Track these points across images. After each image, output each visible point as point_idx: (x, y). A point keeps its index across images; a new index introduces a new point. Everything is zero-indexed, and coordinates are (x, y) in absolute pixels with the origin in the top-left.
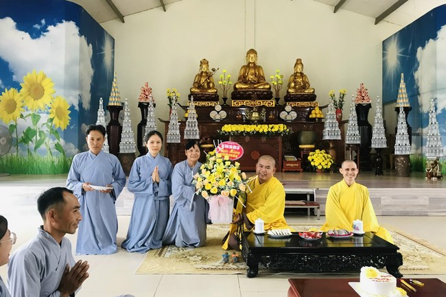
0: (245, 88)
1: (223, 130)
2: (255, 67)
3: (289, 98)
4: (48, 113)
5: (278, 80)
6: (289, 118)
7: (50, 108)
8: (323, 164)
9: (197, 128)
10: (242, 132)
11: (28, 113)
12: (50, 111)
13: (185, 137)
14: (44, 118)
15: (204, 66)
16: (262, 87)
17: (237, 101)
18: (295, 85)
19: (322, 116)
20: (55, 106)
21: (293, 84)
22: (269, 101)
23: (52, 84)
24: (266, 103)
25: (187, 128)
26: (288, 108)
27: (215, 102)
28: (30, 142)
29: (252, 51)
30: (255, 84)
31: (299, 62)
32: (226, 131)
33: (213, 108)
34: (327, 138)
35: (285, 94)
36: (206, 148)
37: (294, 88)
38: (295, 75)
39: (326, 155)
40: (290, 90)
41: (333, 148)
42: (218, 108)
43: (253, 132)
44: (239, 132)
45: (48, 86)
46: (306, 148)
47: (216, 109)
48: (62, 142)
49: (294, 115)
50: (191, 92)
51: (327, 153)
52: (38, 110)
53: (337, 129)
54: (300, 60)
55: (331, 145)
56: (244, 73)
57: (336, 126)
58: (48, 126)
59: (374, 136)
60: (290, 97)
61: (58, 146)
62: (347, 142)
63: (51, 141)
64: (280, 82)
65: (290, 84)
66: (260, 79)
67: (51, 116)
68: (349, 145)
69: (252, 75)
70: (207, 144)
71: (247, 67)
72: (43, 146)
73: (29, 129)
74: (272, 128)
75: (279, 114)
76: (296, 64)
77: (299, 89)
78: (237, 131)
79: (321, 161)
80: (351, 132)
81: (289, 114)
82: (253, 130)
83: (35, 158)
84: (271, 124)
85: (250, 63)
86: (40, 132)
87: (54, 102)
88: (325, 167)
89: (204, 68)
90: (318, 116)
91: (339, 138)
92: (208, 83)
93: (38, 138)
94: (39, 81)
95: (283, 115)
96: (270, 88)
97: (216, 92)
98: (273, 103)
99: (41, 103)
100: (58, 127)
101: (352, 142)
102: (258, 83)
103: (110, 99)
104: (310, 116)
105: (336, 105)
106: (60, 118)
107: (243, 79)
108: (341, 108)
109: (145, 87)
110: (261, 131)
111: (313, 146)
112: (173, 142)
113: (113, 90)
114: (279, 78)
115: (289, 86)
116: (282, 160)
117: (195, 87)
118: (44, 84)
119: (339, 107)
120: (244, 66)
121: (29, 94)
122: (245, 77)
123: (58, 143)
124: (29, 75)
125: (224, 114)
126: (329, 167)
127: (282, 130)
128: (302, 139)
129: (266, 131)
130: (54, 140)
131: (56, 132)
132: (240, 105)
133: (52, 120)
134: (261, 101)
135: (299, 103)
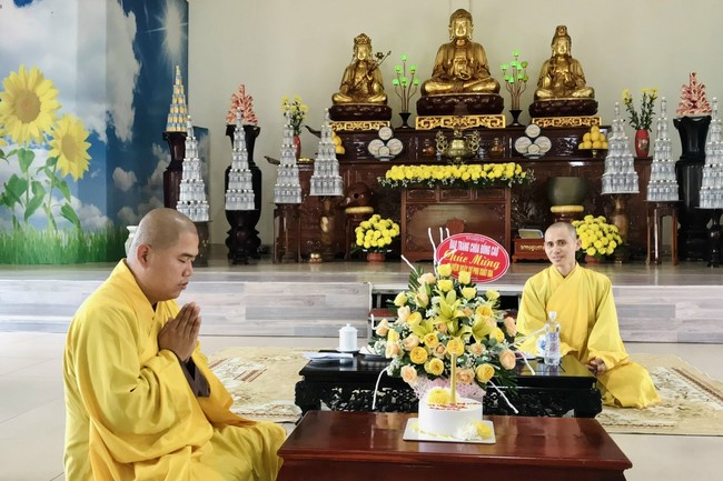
0: (444, 92)
1: (387, 176)
2: (468, 45)
3: (538, 110)
4: (48, 148)
5: (515, 72)
6: (534, 150)
7: (51, 138)
8: (598, 245)
9: (336, 174)
10: (426, 181)
11: (12, 148)
12: (51, 143)
13: (313, 193)
14: (41, 158)
15: (361, 49)
16: (480, 88)
17: (427, 118)
18: (553, 83)
19: (605, 146)
20: (61, 132)
21: (547, 81)
22: (493, 117)
23: (54, 92)
24: (488, 121)
25: (316, 174)
26: (533, 130)
27: (381, 123)
28: (17, 203)
29: (462, 14)
30: (465, 82)
31: (561, 33)
32: (394, 178)
33: (374, 135)
34: (608, 190)
35: (532, 101)
36: (358, 214)
37: (551, 87)
38: (554, 60)
39: (605, 226)
40: (540, 94)
41: (621, 212)
42: (386, 133)
43: (448, 180)
44: (420, 180)
45: (47, 96)
46: (565, 213)
47: (380, 134)
48: (75, 202)
49: (545, 144)
50: (335, 102)
51: (609, 222)
52: (29, 143)
53: (631, 171)
54: (565, 28)
55: (618, 206)
56: (445, 61)
57: (627, 166)
58: (48, 173)
59: (706, 183)
60: (539, 107)
61: (67, 211)
62: (650, 198)
63: (54, 202)
64: (520, 76)
65: (541, 80)
66: (479, 71)
67: (53, 153)
68: (653, 204)
69: (461, 63)
70: (358, 205)
71: (452, 47)
72: (40, 211)
73: (14, 179)
74: (488, 172)
75: (513, 143)
76: (556, 37)
77: (561, 89)
78: (416, 179)
79: (593, 238)
80: (658, 177)
81: (534, 143)
82: (448, 175)
83: (27, 235)
84: (489, 163)
85: (457, 39)
86: (33, 183)
87: (58, 126)
88: (603, 251)
89: (362, 54)
90: (597, 145)
91: (635, 190)
92: (370, 84)
93: (31, 195)
94: (30, 86)
95: (521, 145)
96: (497, 90)
97: (385, 102)
98: (503, 121)
99: (33, 128)
100: (66, 173)
101: (659, 198)
102: (473, 79)
103: (170, 120)
104: (581, 147)
105: (637, 122)
106: (70, 158)
107: (442, 73)
108: (647, 127)
109: (240, 95)
110: (465, 177)
111: (579, 208)
112: (285, 202)
113: (174, 101)
114: (519, 67)
115: (540, 84)
116: (512, 237)
117: (343, 93)
118: (40, 91)
119: (642, 124)
120: (445, 46)
121: (14, 113)
122: (446, 68)
123: (67, 206)
124: (12, 74)
125: (397, 146)
126: (610, 251)
127: (509, 174)
128: (558, 193)
129: (475, 176)
130: (59, 200)
131: (64, 183)
132: (432, 126)
133: (53, 161)
134: (476, 117)
135: (559, 119)
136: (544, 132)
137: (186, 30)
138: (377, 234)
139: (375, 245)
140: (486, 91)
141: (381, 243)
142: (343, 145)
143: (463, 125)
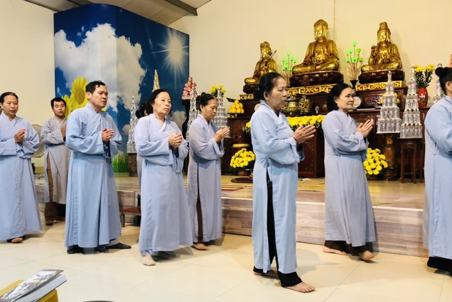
2: (325, 42)
16: (325, 68)
17: (292, 89)
18: (375, 60)
21: (371, 59)
22: (329, 86)
24: (326, 89)
30: (318, 65)
35: (360, 74)
37: (375, 63)
38: (378, 46)
54: (386, 24)
55: (388, 142)
56: (311, 53)
62: (401, 137)
66: (331, 57)
69: (319, 53)
71: (314, 44)
77: (381, 64)
85: (319, 38)
89: (264, 53)
92: (266, 71)
94: (81, 86)
96: (336, 68)
102: (324, 62)
107: (309, 61)
109: (189, 84)
121: (76, 100)
122: (311, 58)
124: (75, 81)
134: (320, 87)
135: (373, 84)
136: (358, 94)
137: (188, 50)
138: (241, 159)
139: (238, 166)
140: (328, 69)
141: (242, 165)
142: (244, 108)
143: (311, 92)
